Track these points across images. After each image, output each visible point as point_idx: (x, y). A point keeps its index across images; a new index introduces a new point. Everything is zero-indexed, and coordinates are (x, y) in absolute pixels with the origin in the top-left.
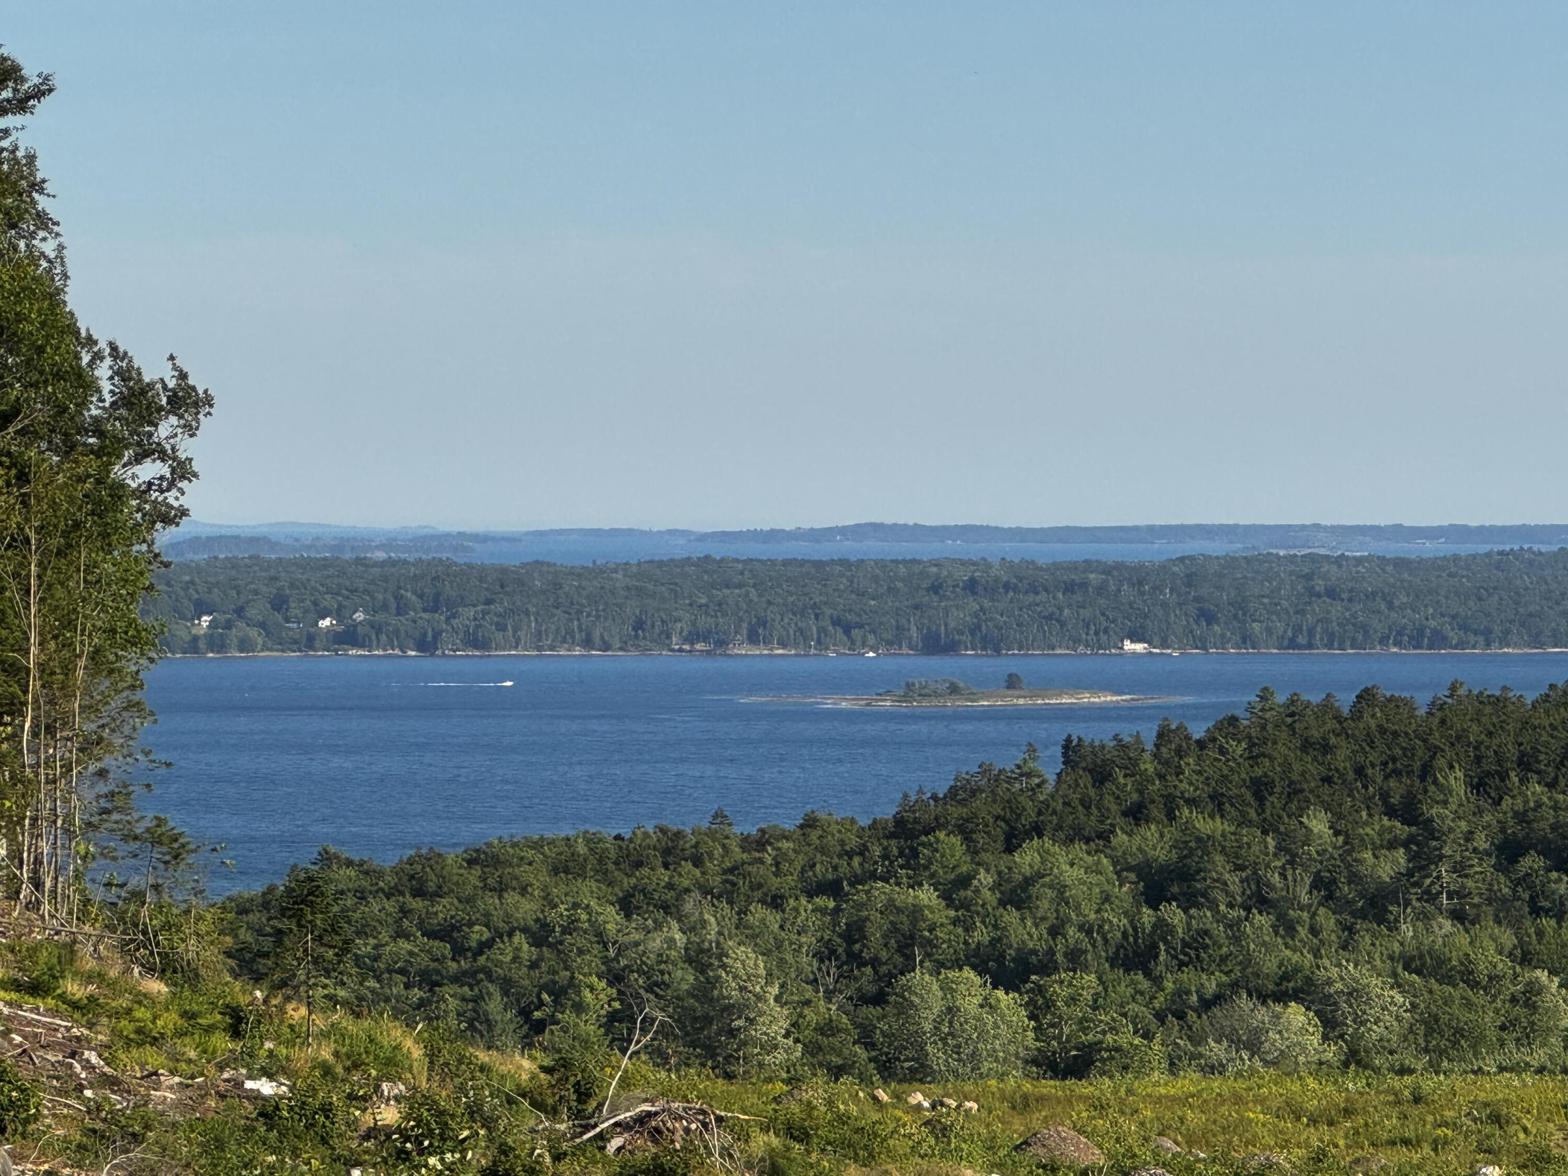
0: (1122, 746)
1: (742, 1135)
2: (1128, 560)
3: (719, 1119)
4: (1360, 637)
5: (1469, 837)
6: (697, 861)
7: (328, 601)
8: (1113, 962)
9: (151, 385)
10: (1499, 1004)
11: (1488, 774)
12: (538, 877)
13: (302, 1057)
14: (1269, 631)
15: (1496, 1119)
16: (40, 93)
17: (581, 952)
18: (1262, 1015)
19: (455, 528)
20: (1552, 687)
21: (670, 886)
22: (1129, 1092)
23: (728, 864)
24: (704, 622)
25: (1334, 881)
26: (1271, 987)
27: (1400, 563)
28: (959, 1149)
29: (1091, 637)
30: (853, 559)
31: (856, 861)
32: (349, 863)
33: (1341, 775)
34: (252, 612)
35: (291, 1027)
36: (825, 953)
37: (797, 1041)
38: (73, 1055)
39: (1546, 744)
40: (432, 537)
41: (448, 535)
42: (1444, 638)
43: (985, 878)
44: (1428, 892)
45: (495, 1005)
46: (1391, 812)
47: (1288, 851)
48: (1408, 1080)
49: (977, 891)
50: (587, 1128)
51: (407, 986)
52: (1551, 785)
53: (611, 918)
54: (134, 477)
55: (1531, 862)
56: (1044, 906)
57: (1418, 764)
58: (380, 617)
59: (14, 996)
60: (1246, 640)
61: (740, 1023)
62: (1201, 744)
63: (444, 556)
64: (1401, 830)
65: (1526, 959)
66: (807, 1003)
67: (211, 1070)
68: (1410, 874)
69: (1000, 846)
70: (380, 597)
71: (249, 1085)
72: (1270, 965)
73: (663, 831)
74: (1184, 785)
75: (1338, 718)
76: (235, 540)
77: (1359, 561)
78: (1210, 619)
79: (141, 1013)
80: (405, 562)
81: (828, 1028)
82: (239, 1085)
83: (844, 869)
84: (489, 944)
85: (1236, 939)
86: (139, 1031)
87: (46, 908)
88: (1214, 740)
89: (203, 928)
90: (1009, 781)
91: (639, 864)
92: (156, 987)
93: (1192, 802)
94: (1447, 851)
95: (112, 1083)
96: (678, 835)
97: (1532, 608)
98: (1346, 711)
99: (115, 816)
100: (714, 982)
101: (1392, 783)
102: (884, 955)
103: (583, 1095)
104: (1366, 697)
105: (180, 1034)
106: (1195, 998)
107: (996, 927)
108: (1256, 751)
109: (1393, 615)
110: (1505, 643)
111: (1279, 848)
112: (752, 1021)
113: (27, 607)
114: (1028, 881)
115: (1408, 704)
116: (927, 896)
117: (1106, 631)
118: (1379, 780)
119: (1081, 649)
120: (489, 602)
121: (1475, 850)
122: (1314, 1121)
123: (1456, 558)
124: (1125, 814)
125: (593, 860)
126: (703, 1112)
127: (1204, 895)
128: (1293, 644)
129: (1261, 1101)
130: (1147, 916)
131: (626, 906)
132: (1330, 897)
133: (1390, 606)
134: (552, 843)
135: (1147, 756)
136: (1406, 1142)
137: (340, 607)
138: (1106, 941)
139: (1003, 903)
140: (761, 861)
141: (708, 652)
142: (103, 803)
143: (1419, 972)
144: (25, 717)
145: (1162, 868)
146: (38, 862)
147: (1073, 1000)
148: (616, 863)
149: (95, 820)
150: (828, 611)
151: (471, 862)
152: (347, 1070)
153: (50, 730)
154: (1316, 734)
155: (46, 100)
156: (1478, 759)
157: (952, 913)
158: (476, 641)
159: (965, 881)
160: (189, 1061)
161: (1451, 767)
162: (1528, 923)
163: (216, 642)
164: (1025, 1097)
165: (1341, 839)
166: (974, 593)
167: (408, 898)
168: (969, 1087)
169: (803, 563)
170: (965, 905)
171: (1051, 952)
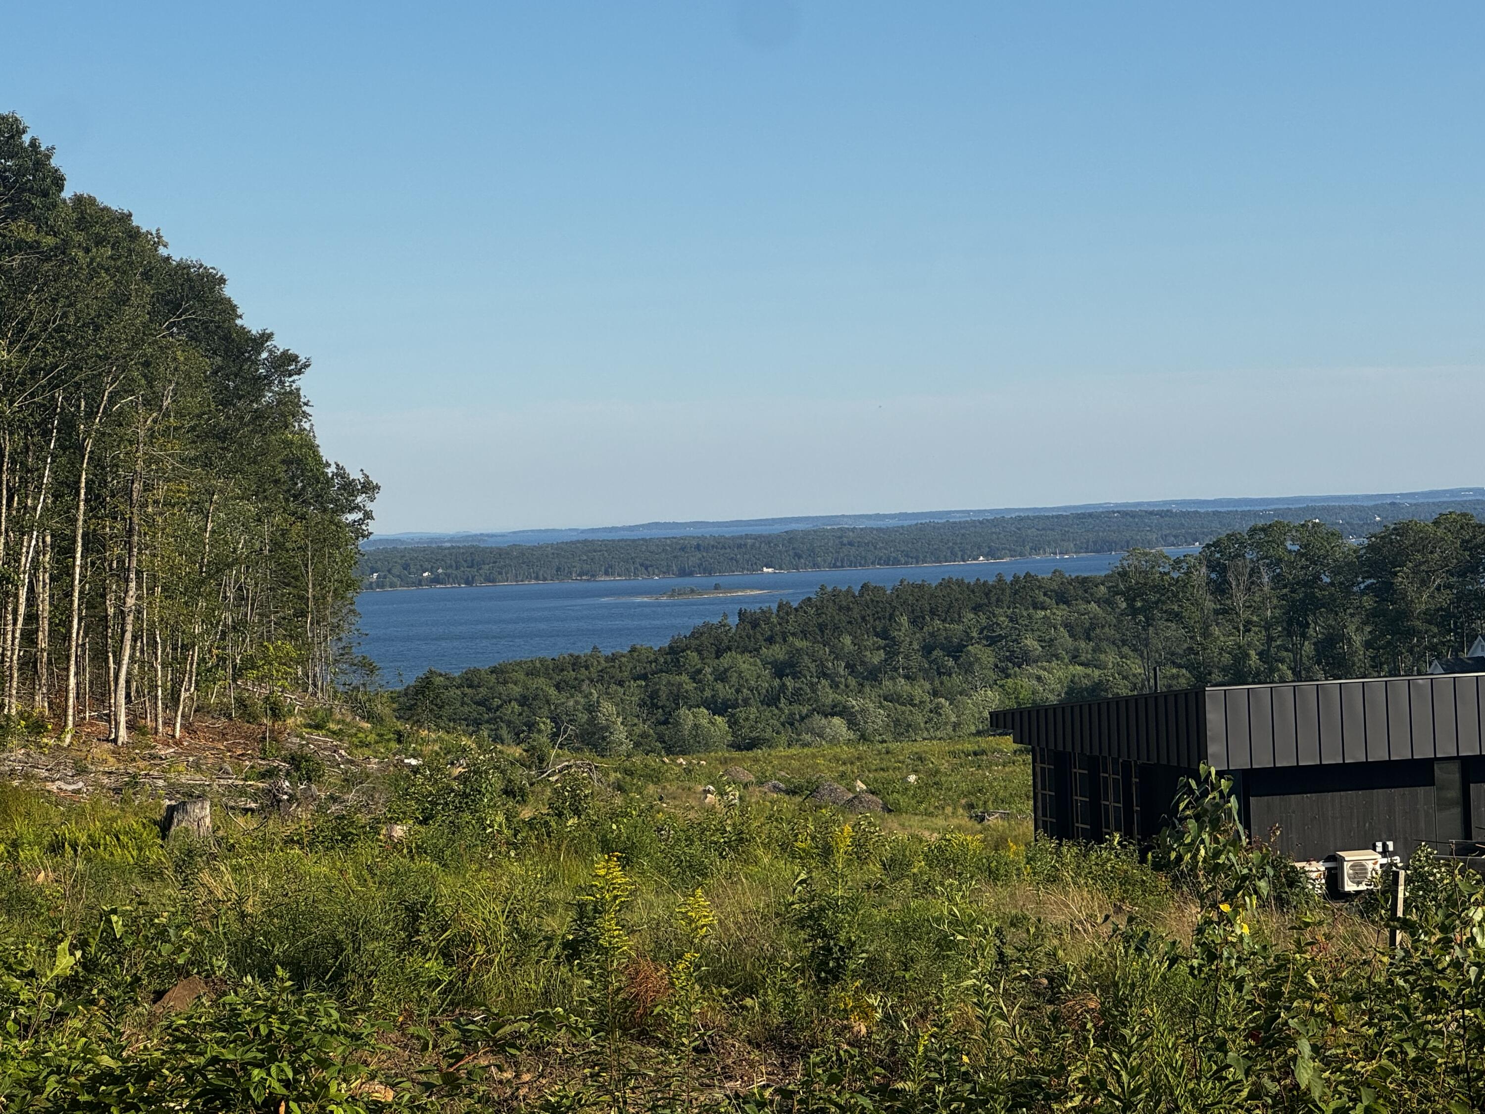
0: (763, 612)
1: (607, 775)
2: (764, 533)
3: (596, 767)
4: (863, 562)
5: (911, 644)
6: (587, 668)
7: (427, 565)
8: (762, 702)
9: (354, 480)
10: (924, 713)
11: (918, 617)
12: (521, 676)
13: (427, 749)
14: (825, 561)
15: (920, 759)
16: (306, 366)
17: (540, 708)
18: (824, 721)
19: (478, 532)
20: (943, 579)
21: (576, 679)
22: (769, 755)
23: (600, 668)
24: (586, 567)
25: (855, 665)
26: (830, 710)
27: (879, 530)
28: (695, 778)
29: (750, 567)
30: (648, 538)
31: (654, 664)
32: (441, 675)
33: (856, 620)
34: (394, 571)
35: (422, 739)
36: (642, 704)
37: (631, 740)
38: (335, 752)
39: (941, 604)
40: (469, 536)
41: (476, 535)
42: (899, 561)
43: (708, 670)
44: (894, 667)
45: (504, 732)
46: (877, 635)
47: (834, 653)
48: (885, 745)
49: (705, 675)
50: (543, 773)
51: (467, 726)
52: (944, 621)
53: (552, 691)
54: (347, 519)
55: (937, 653)
56: (734, 679)
57: (887, 614)
58: (449, 571)
59: (309, 730)
60: (815, 565)
61: (607, 734)
62: (796, 610)
63: (475, 544)
64: (882, 642)
65: (935, 694)
66: (635, 725)
67: (391, 756)
68: (886, 660)
69: (713, 655)
70: (449, 562)
71: (406, 761)
72: (828, 702)
73: (571, 655)
74: (790, 627)
75: (854, 596)
76: (387, 541)
77: (862, 529)
78: (800, 557)
79: (361, 735)
80: (459, 547)
81: (644, 735)
82: (402, 761)
83: (648, 669)
84: (501, 706)
85: (814, 691)
86: (360, 742)
87: (319, 695)
88: (802, 608)
89: (384, 700)
90: (716, 628)
91: (562, 670)
92: (367, 726)
93: (793, 634)
94: (902, 650)
95: (351, 762)
96: (578, 657)
97: (935, 547)
98: (857, 594)
99: (346, 656)
100: (594, 718)
101: (877, 622)
102: (668, 704)
103: (541, 761)
104: (865, 587)
105: (377, 742)
106: (798, 716)
107: (713, 690)
108: (819, 612)
109: (877, 552)
110: (924, 562)
111: (830, 652)
112: (611, 733)
113: (307, 572)
114: (726, 670)
115: (883, 589)
116: (685, 678)
117: (756, 564)
118: (872, 621)
119: (745, 572)
120: (495, 562)
121: (913, 649)
122: (844, 763)
123: (902, 527)
124: (765, 640)
125: (543, 670)
126: (589, 764)
127: (800, 673)
128: (835, 566)
129: (824, 756)
130: (776, 682)
131: (558, 687)
132: (853, 672)
133: (875, 548)
134: (526, 662)
135: (774, 616)
136: (882, 769)
137: (432, 567)
138: (759, 694)
139: (716, 680)
140: (614, 667)
141: (588, 580)
142: (340, 651)
143: (891, 702)
144: (307, 618)
145: (781, 663)
146: (315, 676)
147: (747, 719)
148: (553, 670)
149: (338, 658)
150: (638, 560)
151: (492, 672)
152: (445, 754)
153: (318, 623)
154: (844, 603)
155: (308, 370)
156: (913, 612)
157: (695, 685)
158: (489, 579)
159: (699, 671)
160: (382, 753)
161: (902, 615)
162: (936, 679)
163: (380, 584)
164: (725, 758)
165: (857, 647)
166: (699, 550)
167: (466, 689)
168: (702, 755)
169: (626, 540)
170: (700, 681)
171: (737, 699)
